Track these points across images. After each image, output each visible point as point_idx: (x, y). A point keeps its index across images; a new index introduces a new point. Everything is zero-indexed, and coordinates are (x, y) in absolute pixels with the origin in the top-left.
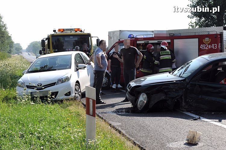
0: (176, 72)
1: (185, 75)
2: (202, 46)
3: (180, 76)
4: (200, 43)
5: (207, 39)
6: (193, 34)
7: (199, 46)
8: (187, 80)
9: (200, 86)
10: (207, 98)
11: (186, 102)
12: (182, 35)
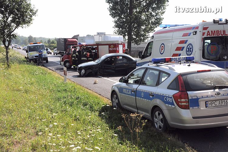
0: (96, 61)
1: (99, 62)
2: (110, 49)
3: (97, 63)
4: (109, 47)
5: (112, 46)
6: (107, 43)
7: (109, 49)
8: (99, 64)
9: (104, 66)
10: (107, 70)
11: (99, 72)
12: (102, 44)
